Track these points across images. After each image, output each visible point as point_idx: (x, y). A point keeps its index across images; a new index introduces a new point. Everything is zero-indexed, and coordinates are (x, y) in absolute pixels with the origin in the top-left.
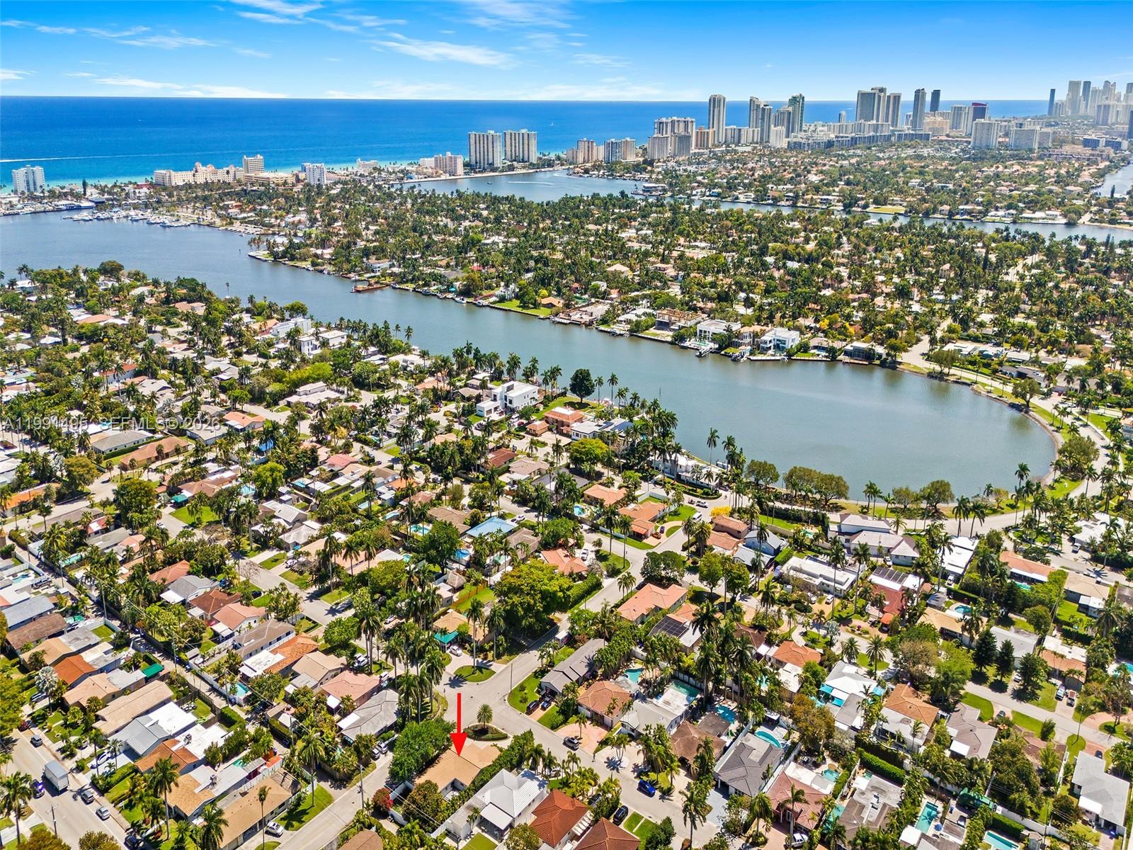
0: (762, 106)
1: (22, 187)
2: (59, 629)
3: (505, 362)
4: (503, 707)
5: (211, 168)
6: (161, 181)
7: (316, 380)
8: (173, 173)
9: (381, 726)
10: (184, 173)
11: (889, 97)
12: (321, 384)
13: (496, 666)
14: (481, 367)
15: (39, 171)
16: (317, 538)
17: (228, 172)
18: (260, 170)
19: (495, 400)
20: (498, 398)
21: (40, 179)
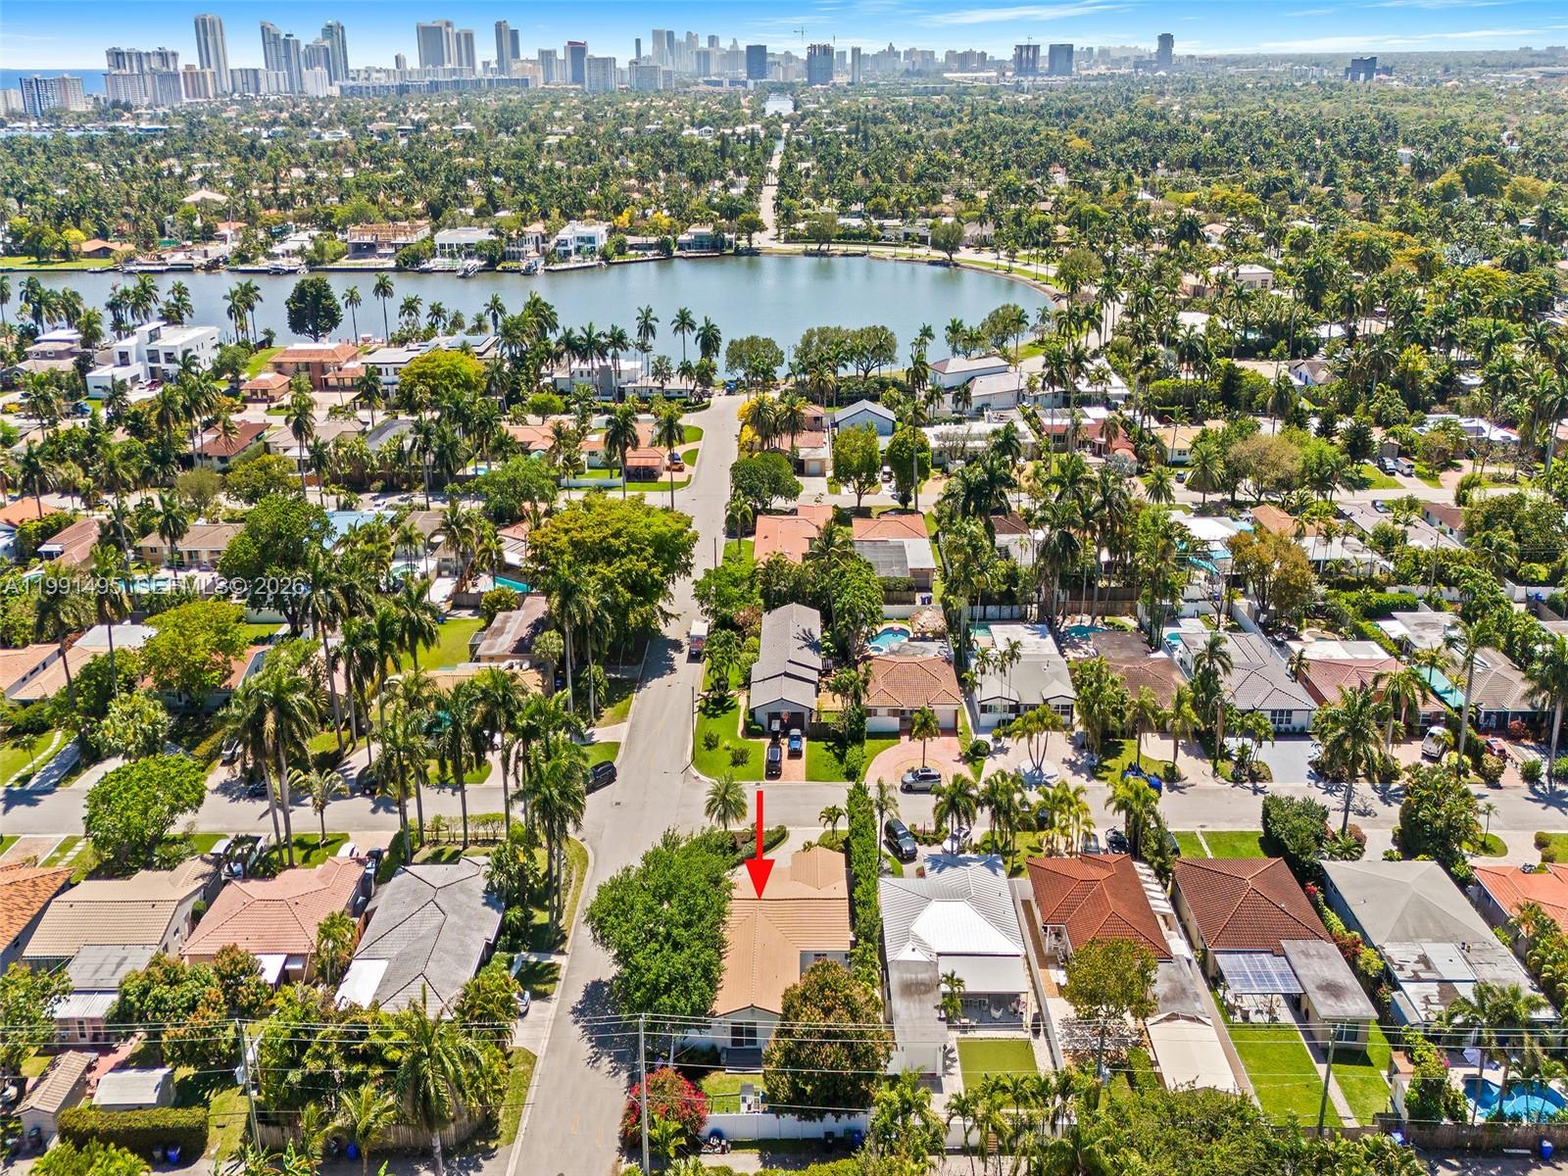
0: (283, 37)
3: (101, 308)
11: (458, 35)
14: (50, 320)
20: (132, 357)
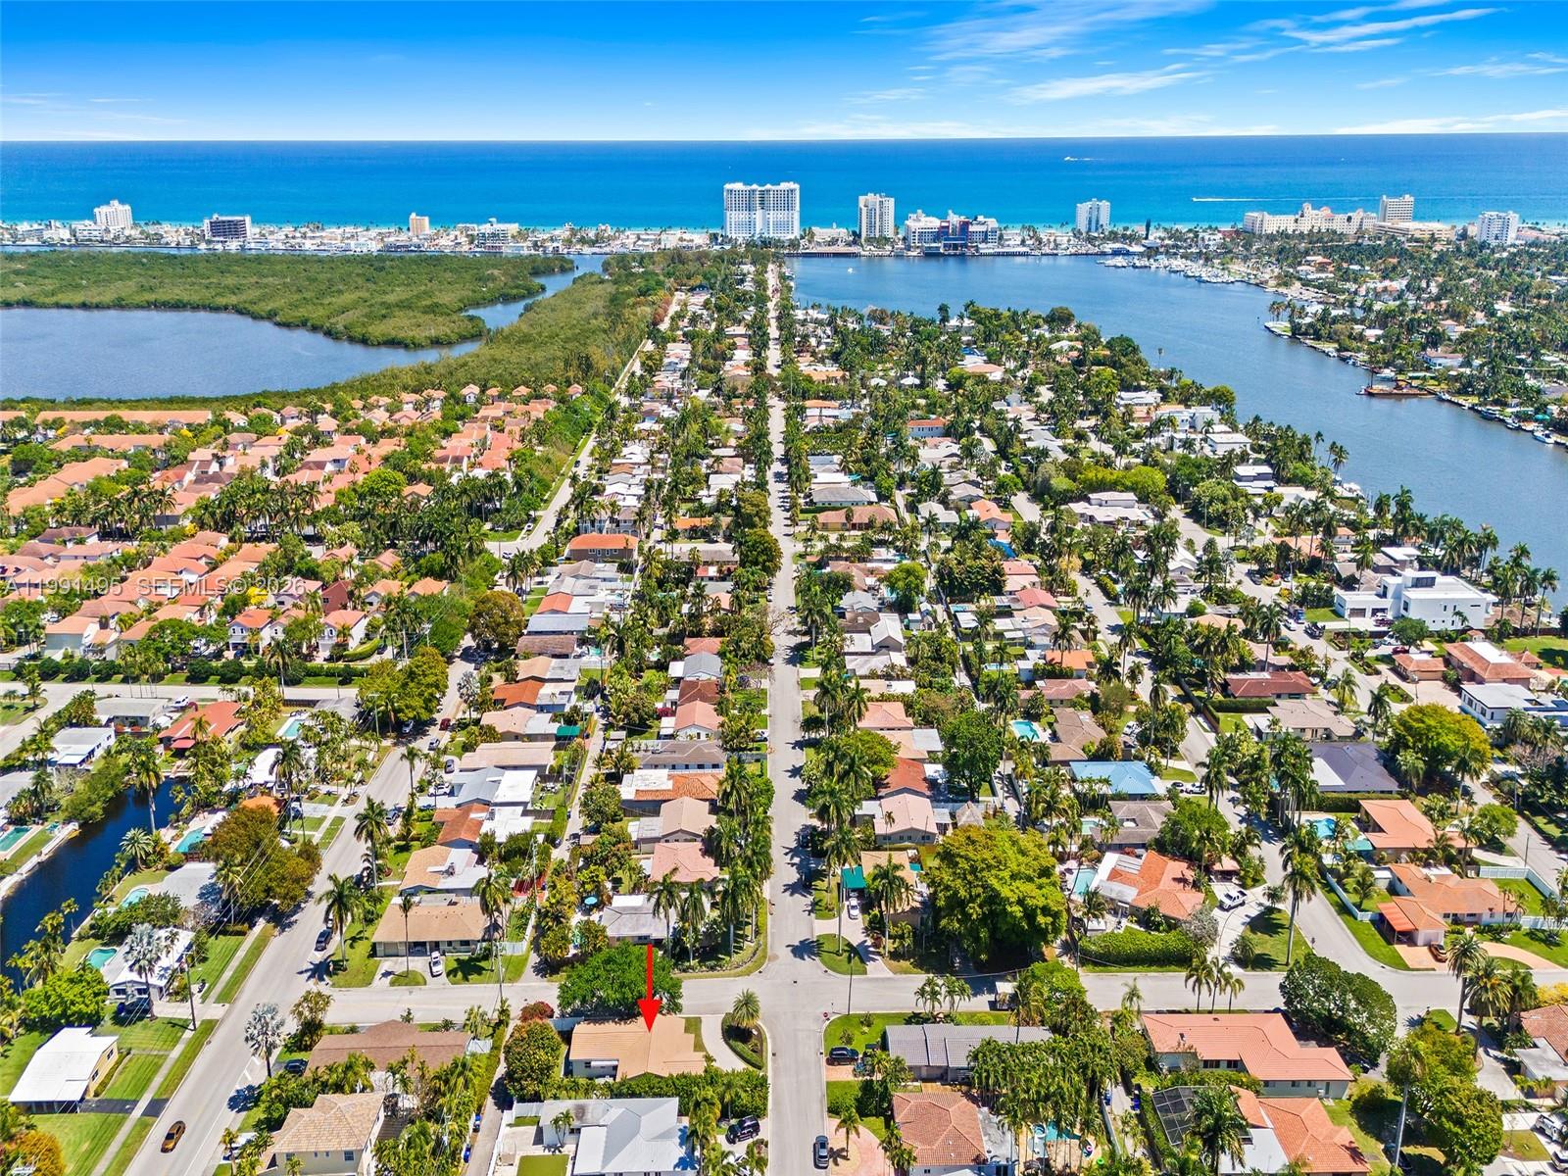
1: (1082, 226)
2: (564, 651)
4: (814, 1027)
5: (1326, 211)
6: (1249, 229)
7: (1127, 489)
8: (1267, 217)
9: (643, 932)
10: (1283, 217)
12: (1131, 496)
13: (878, 968)
15: (1105, 205)
16: (879, 677)
17: (1349, 219)
18: (1404, 219)
19: (1384, 595)
20: (1390, 593)
21: (1104, 219)
